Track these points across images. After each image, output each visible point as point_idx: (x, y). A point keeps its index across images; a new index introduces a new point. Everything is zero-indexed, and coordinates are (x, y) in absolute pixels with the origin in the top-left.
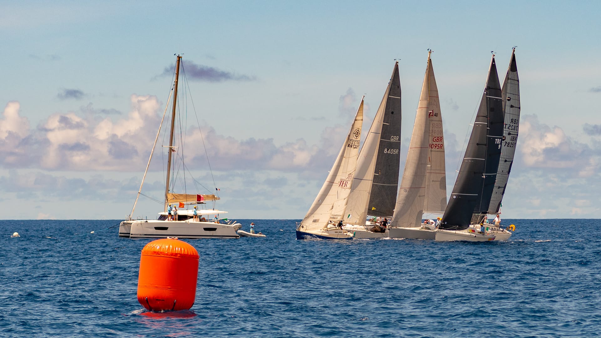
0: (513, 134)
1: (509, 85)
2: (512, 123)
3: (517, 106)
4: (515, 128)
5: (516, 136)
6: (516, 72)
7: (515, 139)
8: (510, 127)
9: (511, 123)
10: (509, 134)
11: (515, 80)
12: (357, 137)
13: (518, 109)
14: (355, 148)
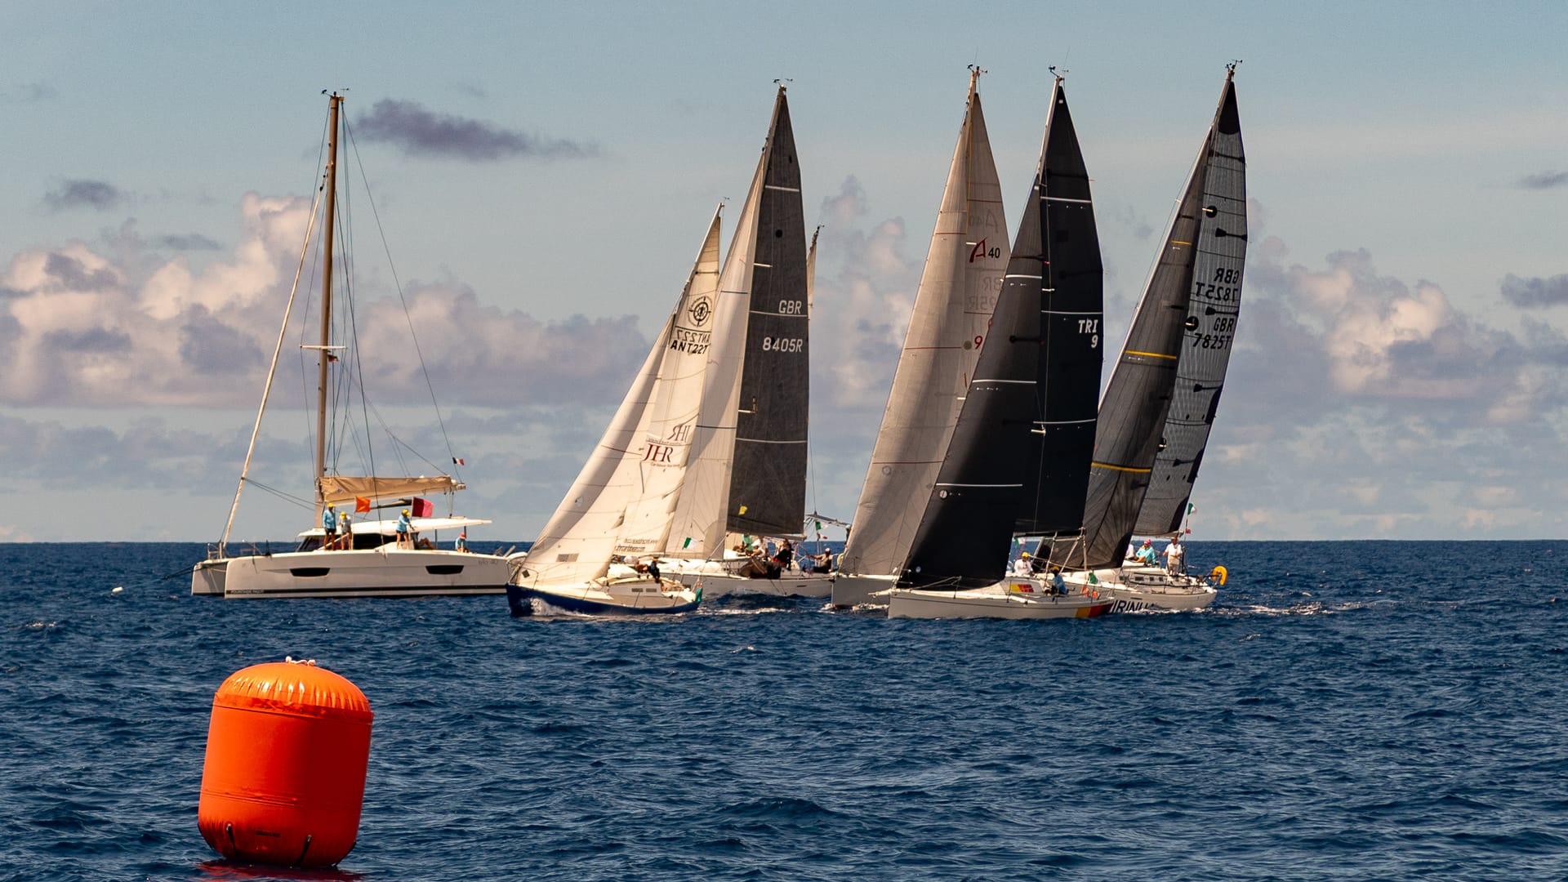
0: (1221, 313)
1: (1212, 172)
2: (1221, 280)
3: (1235, 233)
4: (1227, 294)
5: (1232, 317)
6: (1237, 134)
7: (1228, 324)
8: (1213, 291)
9: (1215, 280)
10: (1210, 311)
11: (1232, 158)
12: (700, 320)
13: (1240, 239)
14: (694, 352)
